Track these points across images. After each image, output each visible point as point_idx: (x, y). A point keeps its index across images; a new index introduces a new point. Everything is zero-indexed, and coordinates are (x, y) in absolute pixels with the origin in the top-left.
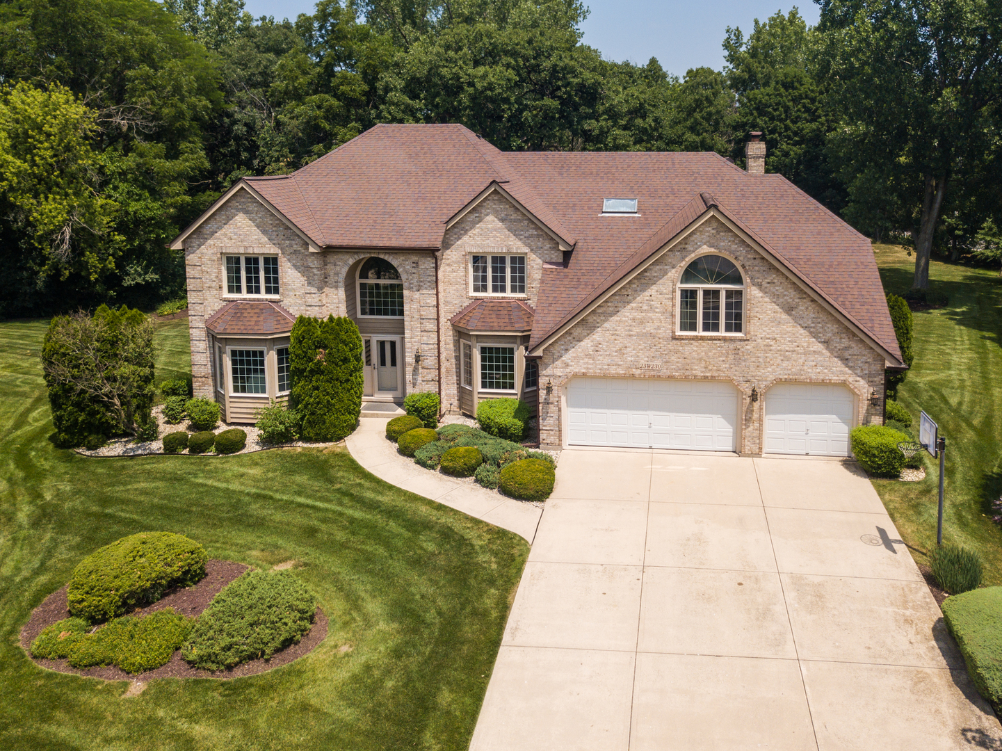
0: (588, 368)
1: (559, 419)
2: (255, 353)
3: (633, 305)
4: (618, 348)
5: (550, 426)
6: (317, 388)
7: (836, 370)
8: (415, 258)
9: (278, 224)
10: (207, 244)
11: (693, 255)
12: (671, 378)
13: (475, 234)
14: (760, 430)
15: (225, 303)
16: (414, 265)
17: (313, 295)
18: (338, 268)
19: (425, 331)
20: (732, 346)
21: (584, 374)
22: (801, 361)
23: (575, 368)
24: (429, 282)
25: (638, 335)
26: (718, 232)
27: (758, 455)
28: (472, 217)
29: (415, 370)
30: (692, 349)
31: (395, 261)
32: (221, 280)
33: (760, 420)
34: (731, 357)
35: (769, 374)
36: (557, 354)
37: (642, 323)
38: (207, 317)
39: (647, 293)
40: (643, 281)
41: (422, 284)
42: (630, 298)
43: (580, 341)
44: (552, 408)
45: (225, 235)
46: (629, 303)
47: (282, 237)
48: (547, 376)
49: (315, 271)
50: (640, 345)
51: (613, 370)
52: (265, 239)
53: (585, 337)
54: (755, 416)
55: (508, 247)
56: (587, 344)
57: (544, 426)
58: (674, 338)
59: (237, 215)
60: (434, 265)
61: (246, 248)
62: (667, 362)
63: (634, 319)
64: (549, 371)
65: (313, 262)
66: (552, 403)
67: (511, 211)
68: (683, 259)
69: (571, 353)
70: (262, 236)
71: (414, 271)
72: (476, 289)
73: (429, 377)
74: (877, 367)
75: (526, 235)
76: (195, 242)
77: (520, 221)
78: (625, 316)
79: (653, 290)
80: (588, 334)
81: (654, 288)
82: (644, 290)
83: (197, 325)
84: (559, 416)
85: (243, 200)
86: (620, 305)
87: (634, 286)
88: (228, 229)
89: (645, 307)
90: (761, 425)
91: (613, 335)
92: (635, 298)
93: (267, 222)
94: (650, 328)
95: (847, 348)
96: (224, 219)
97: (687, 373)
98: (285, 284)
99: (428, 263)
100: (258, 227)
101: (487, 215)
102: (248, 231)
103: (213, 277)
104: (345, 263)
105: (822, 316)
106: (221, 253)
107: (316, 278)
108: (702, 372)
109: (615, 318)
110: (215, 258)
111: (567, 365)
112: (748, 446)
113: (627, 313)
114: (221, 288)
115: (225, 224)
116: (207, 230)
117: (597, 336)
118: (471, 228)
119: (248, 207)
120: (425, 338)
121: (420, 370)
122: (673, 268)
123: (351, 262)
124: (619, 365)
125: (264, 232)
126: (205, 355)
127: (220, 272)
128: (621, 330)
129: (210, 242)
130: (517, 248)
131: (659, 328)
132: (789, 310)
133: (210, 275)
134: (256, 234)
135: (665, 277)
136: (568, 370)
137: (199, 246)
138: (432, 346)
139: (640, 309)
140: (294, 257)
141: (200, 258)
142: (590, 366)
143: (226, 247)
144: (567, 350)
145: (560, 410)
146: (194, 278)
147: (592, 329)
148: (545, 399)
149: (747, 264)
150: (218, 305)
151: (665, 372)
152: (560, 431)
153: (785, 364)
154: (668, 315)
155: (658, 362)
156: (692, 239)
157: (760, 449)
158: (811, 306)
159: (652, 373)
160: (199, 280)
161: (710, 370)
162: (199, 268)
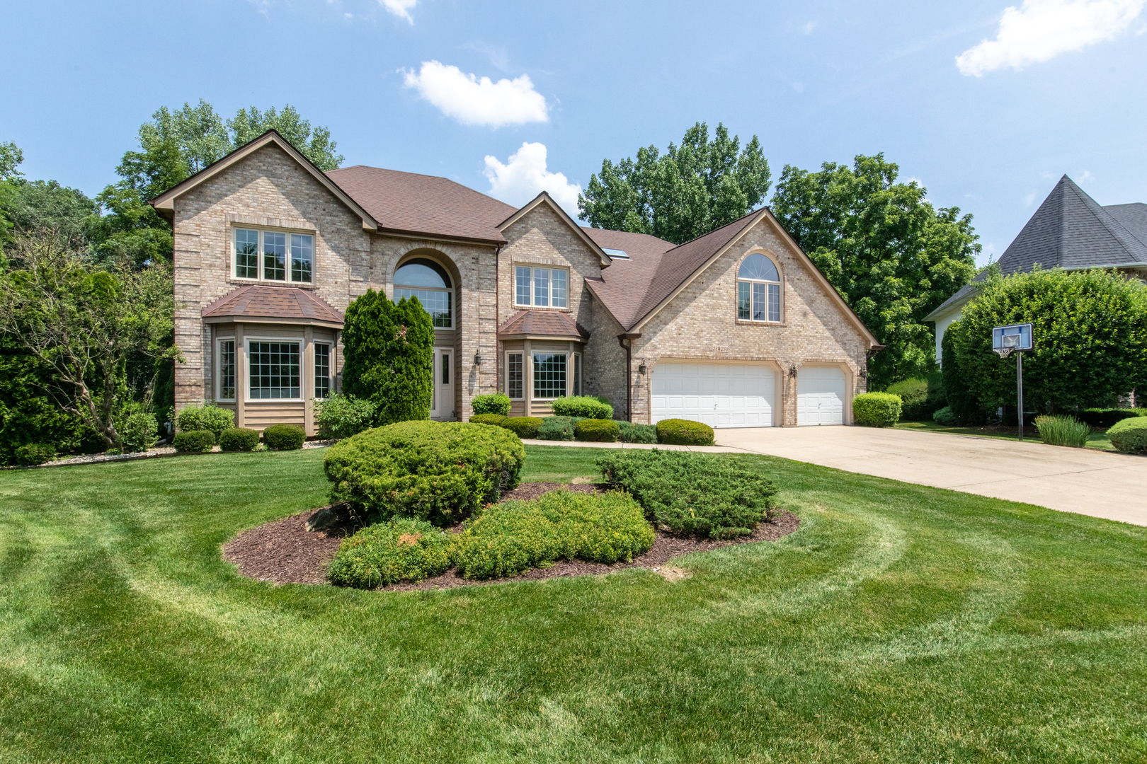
0: (672, 351)
1: (648, 402)
2: (285, 347)
3: (707, 292)
4: (696, 331)
5: (641, 409)
6: (399, 371)
7: (839, 354)
8: (474, 253)
9: (316, 195)
10: (210, 209)
11: (749, 251)
12: (735, 359)
13: (521, 244)
14: (795, 403)
15: (234, 288)
16: (474, 261)
17: (360, 284)
18: (387, 258)
19: (484, 332)
20: (776, 331)
21: (670, 357)
22: (819, 344)
23: (662, 351)
24: (489, 279)
25: (711, 320)
26: (765, 234)
27: (794, 425)
28: (518, 227)
29: (472, 375)
30: (751, 334)
31: (453, 254)
32: (228, 257)
33: (795, 395)
34: (776, 341)
35: (799, 355)
36: (647, 337)
37: (714, 309)
38: (204, 304)
39: (717, 282)
40: (714, 271)
41: (481, 281)
42: (704, 285)
43: (666, 324)
44: (643, 391)
45: (240, 200)
46: (704, 290)
47: (322, 212)
48: (638, 359)
49: (363, 255)
50: (712, 329)
51: (693, 353)
52: (295, 212)
53: (670, 320)
54: (792, 392)
55: (553, 259)
56: (671, 327)
57: (636, 410)
58: (737, 324)
59: (259, 177)
60: (495, 262)
61: (269, 219)
62: (732, 345)
63: (707, 305)
64: (640, 354)
65: (361, 244)
66: (642, 386)
67: (556, 225)
68: (742, 254)
69: (659, 337)
70: (292, 207)
71: (473, 267)
72: (519, 301)
73: (487, 383)
74: (862, 350)
75: (569, 249)
76: (192, 205)
77: (564, 235)
78: (701, 302)
79: (721, 280)
80: (673, 318)
81: (722, 278)
82: (715, 279)
83: (188, 314)
84: (649, 399)
85: (269, 160)
86: (697, 291)
87: (707, 275)
88: (245, 194)
89: (716, 295)
90: (796, 399)
91: (692, 319)
92: (708, 286)
93: (301, 191)
94: (719, 313)
95: (845, 335)
96: (239, 181)
97: (747, 355)
98: (322, 268)
99: (487, 259)
100: (287, 195)
101: (533, 226)
102: (273, 198)
103: (218, 252)
104: (396, 252)
105: (831, 308)
106: (233, 223)
107: (364, 263)
108: (757, 354)
109: (694, 304)
110: (223, 229)
111: (655, 348)
112: (788, 418)
113: (702, 300)
114: (228, 266)
115: (239, 186)
116: (212, 190)
117: (679, 320)
118: (518, 238)
119: (276, 169)
120: (484, 340)
121: (478, 375)
122: (735, 261)
123: (403, 251)
124: (697, 348)
125: (296, 203)
126: (198, 355)
127: (227, 248)
128: (698, 315)
129: (217, 207)
130: (561, 261)
131: (726, 314)
132: (810, 302)
133: (213, 250)
134: (285, 205)
135: (730, 270)
136: (656, 353)
137: (198, 211)
138: (491, 349)
139: (711, 296)
140: (337, 237)
141: (197, 225)
142: (674, 349)
143: (240, 216)
144: (655, 333)
145: (649, 393)
146: (187, 252)
147: (676, 313)
148: (637, 382)
149: (784, 262)
150: (223, 290)
151: (731, 355)
152: (649, 414)
153: (810, 347)
154: (732, 302)
155: (725, 346)
156: (748, 237)
157: (796, 420)
158: (825, 300)
159: (722, 355)
160: (195, 255)
161: (762, 352)
162: (197, 239)
